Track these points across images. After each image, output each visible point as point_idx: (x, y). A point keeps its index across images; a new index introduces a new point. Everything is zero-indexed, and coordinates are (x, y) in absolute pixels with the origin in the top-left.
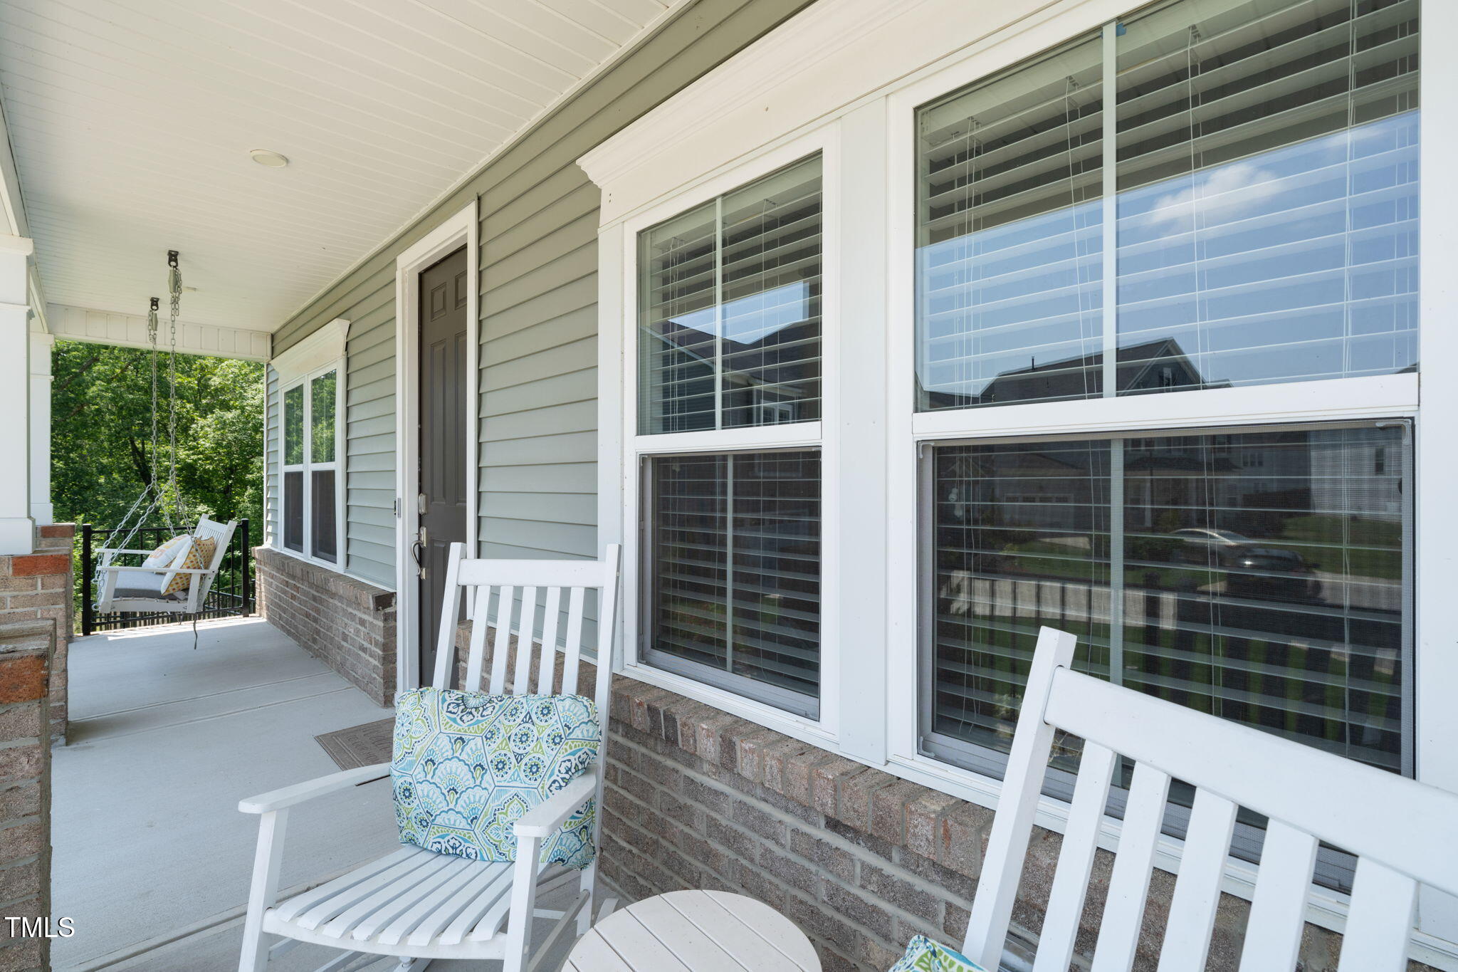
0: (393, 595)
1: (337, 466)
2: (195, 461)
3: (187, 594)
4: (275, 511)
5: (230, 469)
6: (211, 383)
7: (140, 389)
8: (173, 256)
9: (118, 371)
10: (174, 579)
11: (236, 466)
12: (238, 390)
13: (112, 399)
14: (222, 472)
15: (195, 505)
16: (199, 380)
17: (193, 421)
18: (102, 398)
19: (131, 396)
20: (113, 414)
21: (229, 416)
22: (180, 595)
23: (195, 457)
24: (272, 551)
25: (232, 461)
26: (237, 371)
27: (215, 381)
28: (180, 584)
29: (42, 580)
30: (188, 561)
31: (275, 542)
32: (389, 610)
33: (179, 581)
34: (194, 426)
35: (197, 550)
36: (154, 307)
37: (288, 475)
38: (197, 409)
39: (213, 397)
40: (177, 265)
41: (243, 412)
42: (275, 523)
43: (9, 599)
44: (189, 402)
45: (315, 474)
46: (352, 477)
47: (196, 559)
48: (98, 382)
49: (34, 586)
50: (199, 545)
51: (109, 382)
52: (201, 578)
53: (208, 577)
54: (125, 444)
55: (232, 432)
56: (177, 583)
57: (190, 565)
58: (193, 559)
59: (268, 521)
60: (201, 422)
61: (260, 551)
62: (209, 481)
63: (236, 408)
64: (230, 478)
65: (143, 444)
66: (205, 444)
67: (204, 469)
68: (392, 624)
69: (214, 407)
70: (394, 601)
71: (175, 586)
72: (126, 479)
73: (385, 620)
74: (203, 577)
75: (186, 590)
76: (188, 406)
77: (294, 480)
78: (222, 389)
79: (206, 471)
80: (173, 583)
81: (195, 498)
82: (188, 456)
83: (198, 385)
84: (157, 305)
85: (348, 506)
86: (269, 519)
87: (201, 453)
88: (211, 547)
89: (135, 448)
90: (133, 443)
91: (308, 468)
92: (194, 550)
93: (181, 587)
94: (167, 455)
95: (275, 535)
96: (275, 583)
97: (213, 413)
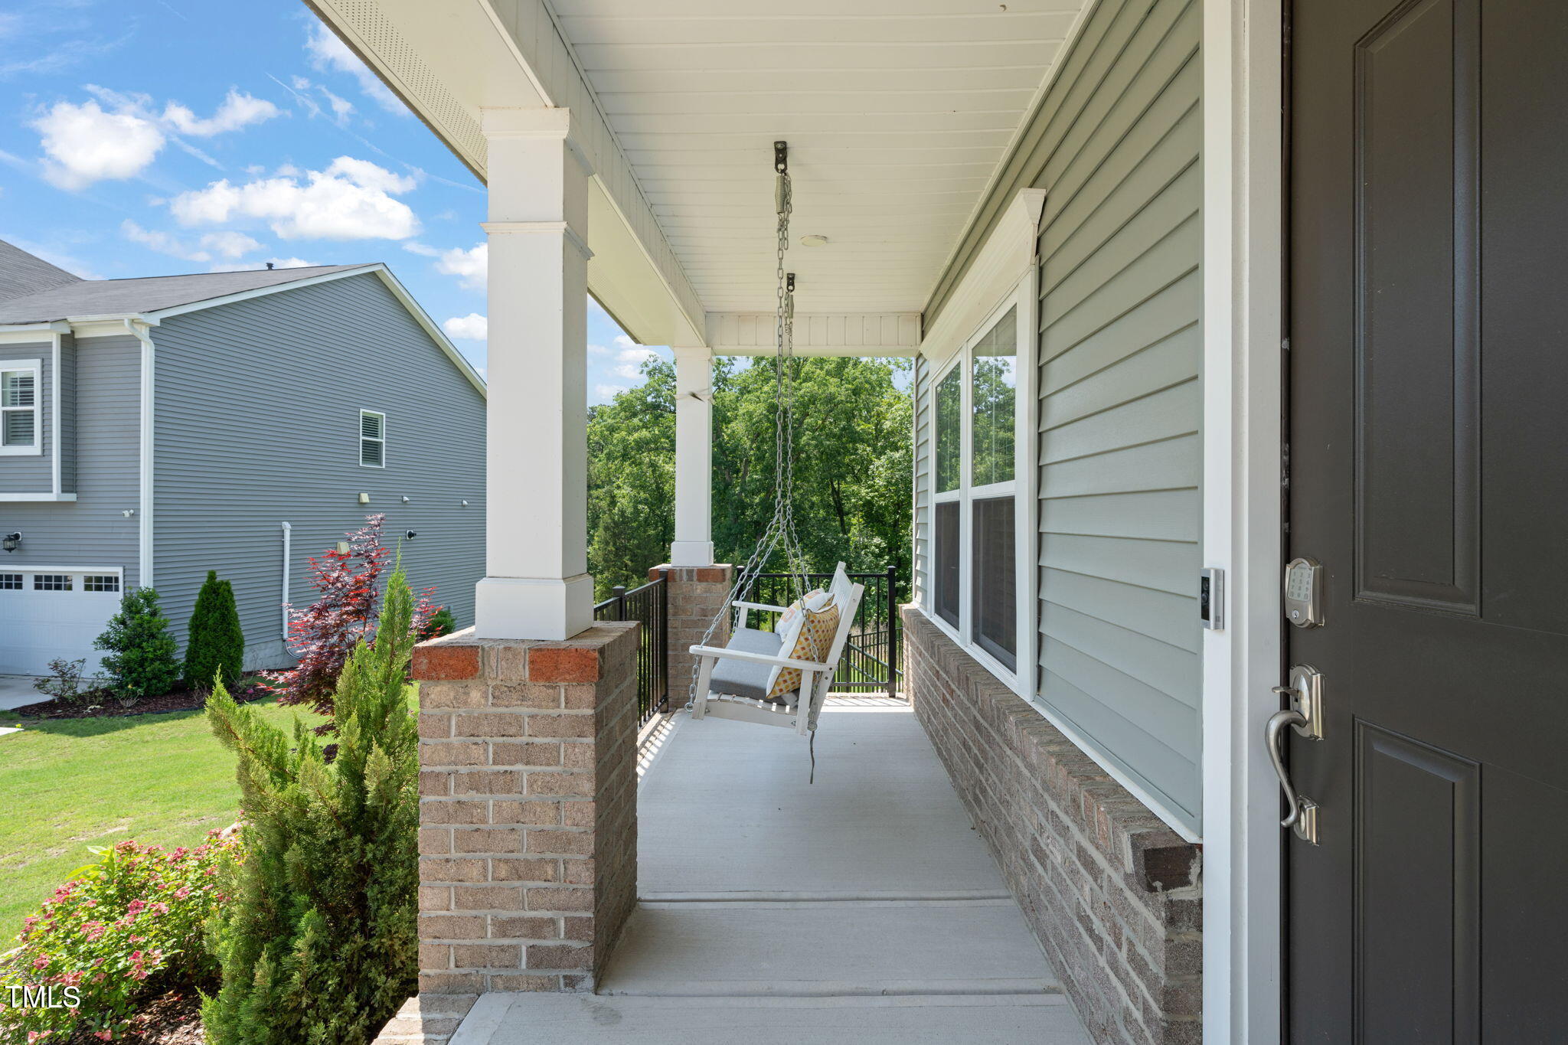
0: (1194, 851)
1: (1020, 488)
2: (873, 498)
3: (798, 696)
4: (924, 558)
5: (898, 504)
6: (884, 427)
7: (834, 436)
8: (781, 152)
9: (820, 422)
10: (781, 675)
11: (902, 502)
12: (904, 431)
13: (816, 446)
14: (891, 508)
15: (872, 537)
16: (876, 425)
17: (871, 462)
18: (809, 444)
19: (828, 443)
20: (817, 459)
21: (897, 455)
22: (789, 697)
23: (872, 494)
24: (921, 615)
25: (899, 497)
26: (903, 413)
27: (887, 425)
28: (789, 682)
29: (566, 690)
30: (799, 647)
31: (924, 602)
32: (1180, 894)
33: (787, 677)
34: (872, 467)
35: (809, 631)
36: (791, 288)
37: (940, 507)
38: (874, 451)
39: (885, 439)
40: (786, 168)
41: (907, 452)
42: (924, 575)
43: (527, 720)
44: (869, 446)
45: (977, 504)
46: (1049, 509)
47: (809, 645)
48: (807, 432)
49: (556, 701)
50: (813, 622)
51: (814, 431)
52: (815, 676)
53: (824, 676)
54: (828, 485)
55: (899, 470)
56: (785, 681)
57: (801, 653)
58: (805, 644)
59: (917, 571)
60: (877, 463)
61: (908, 611)
62: (883, 515)
63: (902, 449)
64: (898, 513)
65: (839, 484)
66: (880, 482)
67: (879, 506)
68: (1190, 936)
69: (886, 449)
70: (1194, 870)
71: (783, 686)
72: (828, 513)
73: (1171, 922)
74: (817, 675)
75: (796, 691)
76: (868, 449)
77: (948, 513)
78: (892, 432)
79: (880, 507)
80: (781, 680)
81: (872, 531)
82: (867, 493)
83: (876, 430)
84: (793, 284)
85: (1040, 568)
86: (918, 568)
87: (877, 491)
88: (831, 624)
89: (834, 488)
90: (832, 483)
91: (967, 494)
92: (805, 630)
93: (791, 688)
94: (854, 494)
95: (925, 591)
96: (923, 664)
97: (885, 454)
